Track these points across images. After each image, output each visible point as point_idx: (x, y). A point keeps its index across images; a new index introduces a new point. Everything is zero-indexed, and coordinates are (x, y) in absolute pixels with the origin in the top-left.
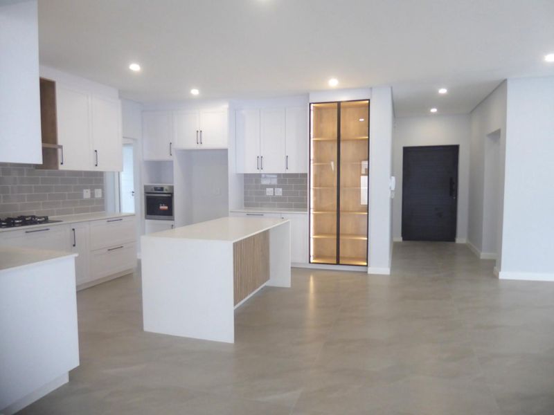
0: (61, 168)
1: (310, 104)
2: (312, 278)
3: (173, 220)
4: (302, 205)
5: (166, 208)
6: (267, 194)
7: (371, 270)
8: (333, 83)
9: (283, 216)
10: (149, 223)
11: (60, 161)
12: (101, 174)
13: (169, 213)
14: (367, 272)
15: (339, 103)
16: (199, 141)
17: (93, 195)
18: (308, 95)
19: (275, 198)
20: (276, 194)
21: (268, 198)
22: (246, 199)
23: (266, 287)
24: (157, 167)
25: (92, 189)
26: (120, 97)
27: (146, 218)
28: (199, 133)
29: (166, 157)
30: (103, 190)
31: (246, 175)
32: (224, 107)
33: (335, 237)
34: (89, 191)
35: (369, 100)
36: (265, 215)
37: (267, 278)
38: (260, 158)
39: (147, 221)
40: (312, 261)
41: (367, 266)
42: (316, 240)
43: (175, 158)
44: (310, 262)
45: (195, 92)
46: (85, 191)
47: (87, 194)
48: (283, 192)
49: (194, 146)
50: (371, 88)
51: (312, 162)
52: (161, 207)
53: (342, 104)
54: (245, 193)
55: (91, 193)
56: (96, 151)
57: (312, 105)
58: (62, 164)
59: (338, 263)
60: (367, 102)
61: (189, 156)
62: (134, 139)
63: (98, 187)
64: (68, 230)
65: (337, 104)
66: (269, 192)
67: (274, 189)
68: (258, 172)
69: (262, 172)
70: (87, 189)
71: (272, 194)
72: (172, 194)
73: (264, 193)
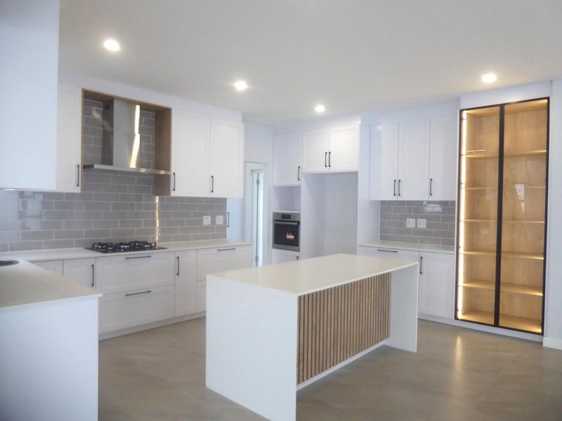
0: (173, 194)
1: (461, 111)
2: (459, 341)
3: (299, 251)
4: (449, 241)
5: (292, 237)
6: (408, 226)
7: (548, 342)
8: (489, 78)
9: (422, 255)
10: (277, 253)
11: (172, 188)
12: (224, 200)
13: (295, 244)
14: (542, 343)
15: (502, 106)
16: (327, 165)
17: (213, 221)
18: (458, 100)
19: (417, 231)
20: (418, 227)
21: (409, 231)
22: (382, 231)
23: (383, 346)
24: (289, 193)
25: (213, 216)
26: (244, 120)
27: (274, 247)
28: (328, 155)
29: (294, 182)
30: (225, 216)
31: (383, 203)
32: (356, 124)
33: (493, 288)
34: (209, 217)
35: (548, 98)
36: (399, 252)
37: (385, 334)
38: (397, 183)
39: (275, 251)
40: (460, 316)
41: (542, 334)
42: (467, 290)
43: (303, 184)
44: (456, 318)
45: (320, 109)
46: (205, 217)
47: (207, 221)
48: (427, 224)
49: (321, 169)
50: (552, 81)
51: (463, 186)
52: (288, 237)
53: (506, 108)
54: (382, 224)
56: (212, 177)
57: (465, 113)
58: (174, 190)
59: (496, 325)
60: (546, 101)
61: (321, 181)
62: (264, 164)
63: (220, 214)
64: (172, 258)
65: (498, 107)
66: (411, 223)
67: (416, 220)
68: (395, 199)
69: (400, 199)
70: (207, 215)
71: (414, 226)
72: (299, 223)
73: (403, 224)
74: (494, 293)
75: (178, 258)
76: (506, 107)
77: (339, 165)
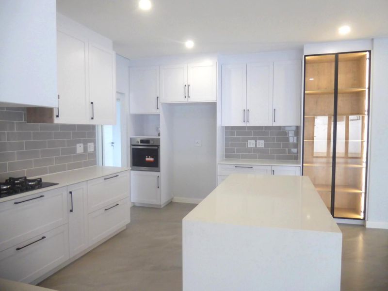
0: (57, 121)
3: (159, 171)
5: (152, 159)
6: (249, 146)
7: (369, 225)
8: (345, 30)
9: (273, 168)
10: (135, 174)
11: (55, 114)
12: (93, 127)
13: (155, 165)
14: (365, 226)
15: (337, 55)
16: (187, 95)
17: (85, 149)
19: (256, 150)
20: (258, 146)
21: (249, 150)
25: (85, 143)
27: (132, 170)
28: (187, 87)
29: (154, 111)
30: (95, 143)
31: (227, 128)
33: (330, 190)
34: (82, 145)
36: (254, 167)
38: (246, 113)
39: (133, 172)
41: (364, 219)
43: (161, 111)
45: (190, 44)
46: (78, 145)
47: (80, 148)
48: (265, 144)
49: (180, 99)
50: (372, 40)
52: (147, 159)
54: (226, 145)
55: (84, 147)
56: (92, 103)
58: (57, 116)
63: (90, 141)
64: (65, 194)
65: (334, 55)
66: (251, 144)
67: (256, 141)
68: (244, 125)
69: (248, 125)
70: (80, 143)
71: (254, 146)
72: (158, 146)
73: (245, 145)
74: (330, 193)
75: (71, 193)
76: (340, 55)
77: (197, 97)
